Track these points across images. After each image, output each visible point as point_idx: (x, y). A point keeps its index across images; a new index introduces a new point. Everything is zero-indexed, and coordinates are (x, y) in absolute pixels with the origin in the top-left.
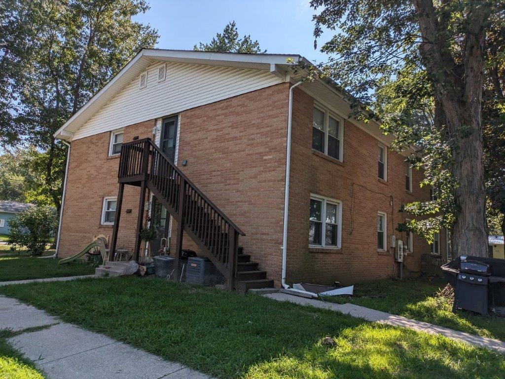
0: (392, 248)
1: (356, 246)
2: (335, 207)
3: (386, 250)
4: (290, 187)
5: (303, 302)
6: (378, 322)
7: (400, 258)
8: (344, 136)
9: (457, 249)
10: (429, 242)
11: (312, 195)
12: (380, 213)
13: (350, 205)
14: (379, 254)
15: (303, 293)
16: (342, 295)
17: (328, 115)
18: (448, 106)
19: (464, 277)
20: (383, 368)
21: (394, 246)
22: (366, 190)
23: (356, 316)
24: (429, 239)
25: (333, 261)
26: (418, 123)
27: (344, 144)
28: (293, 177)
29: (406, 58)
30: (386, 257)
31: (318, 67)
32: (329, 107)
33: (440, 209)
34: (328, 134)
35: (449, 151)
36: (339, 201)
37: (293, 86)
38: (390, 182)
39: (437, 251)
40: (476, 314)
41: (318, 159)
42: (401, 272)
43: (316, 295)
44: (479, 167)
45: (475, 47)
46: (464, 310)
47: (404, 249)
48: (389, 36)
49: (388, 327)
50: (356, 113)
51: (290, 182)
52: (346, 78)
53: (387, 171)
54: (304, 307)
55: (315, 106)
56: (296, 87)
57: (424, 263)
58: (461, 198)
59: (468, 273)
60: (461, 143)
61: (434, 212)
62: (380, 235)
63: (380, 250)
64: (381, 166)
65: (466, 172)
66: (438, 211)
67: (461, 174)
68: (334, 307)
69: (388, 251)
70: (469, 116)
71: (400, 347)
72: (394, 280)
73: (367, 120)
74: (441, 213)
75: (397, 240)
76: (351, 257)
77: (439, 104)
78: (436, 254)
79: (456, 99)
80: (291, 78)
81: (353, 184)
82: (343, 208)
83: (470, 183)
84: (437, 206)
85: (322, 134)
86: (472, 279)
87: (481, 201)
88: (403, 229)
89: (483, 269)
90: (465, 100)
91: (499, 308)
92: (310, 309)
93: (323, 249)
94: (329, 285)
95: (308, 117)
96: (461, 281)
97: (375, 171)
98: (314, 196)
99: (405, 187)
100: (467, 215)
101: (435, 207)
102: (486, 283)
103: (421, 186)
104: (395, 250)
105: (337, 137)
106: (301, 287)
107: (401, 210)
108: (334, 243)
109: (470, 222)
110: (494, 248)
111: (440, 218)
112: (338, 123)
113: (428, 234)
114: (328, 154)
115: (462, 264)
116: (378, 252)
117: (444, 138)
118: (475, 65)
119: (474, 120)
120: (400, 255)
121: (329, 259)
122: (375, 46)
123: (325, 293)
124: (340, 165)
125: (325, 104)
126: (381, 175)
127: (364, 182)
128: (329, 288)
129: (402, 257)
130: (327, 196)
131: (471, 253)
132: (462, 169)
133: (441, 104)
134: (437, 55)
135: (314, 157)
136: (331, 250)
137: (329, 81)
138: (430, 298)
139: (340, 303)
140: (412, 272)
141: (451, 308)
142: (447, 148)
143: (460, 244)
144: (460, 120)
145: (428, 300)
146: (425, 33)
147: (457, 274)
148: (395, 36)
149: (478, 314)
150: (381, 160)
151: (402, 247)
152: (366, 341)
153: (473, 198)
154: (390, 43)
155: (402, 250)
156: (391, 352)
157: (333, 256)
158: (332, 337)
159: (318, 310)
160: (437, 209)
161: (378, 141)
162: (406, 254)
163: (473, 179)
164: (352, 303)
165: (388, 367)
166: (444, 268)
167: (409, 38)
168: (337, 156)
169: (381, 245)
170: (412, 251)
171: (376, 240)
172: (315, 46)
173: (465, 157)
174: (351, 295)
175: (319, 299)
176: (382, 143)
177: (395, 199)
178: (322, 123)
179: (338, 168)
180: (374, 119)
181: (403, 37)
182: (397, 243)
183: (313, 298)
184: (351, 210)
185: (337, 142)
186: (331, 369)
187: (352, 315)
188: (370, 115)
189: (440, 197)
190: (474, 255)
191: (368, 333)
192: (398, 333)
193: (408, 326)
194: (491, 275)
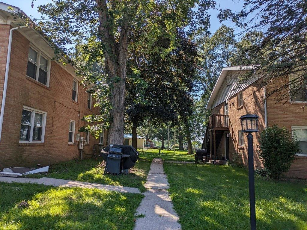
0: (77, 141)
1: (55, 141)
2: (41, 116)
3: (73, 142)
4: (6, 100)
5: (9, 180)
6: (61, 186)
7: (81, 147)
8: (51, 70)
9: (110, 141)
10: (97, 138)
11: (24, 107)
12: (72, 121)
13: (52, 115)
14: (69, 145)
15: (11, 174)
16: (40, 173)
17: (40, 55)
18: (111, 64)
19: (110, 156)
20: (57, 213)
21: (78, 140)
22: (63, 106)
23: (47, 184)
24: (97, 136)
25: (37, 151)
26: (98, 70)
27: (50, 76)
28: (9, 93)
29: (91, 31)
30: (73, 147)
31: (33, 20)
32: (41, 49)
33: (103, 119)
34: (39, 67)
35: (109, 88)
36: (44, 112)
37: (13, 29)
38: (79, 103)
39: (102, 143)
40: (114, 174)
41: (30, 83)
42: (81, 155)
43: (21, 175)
44: (123, 99)
45: (125, 36)
46: (109, 173)
47: (84, 142)
48: (82, 15)
49: (66, 188)
50: (58, 57)
51: (6, 96)
52: (55, 33)
53: (78, 96)
54: (10, 184)
55: (30, 46)
56: (15, 30)
57: (94, 149)
58: (113, 114)
59: (112, 153)
60: (115, 85)
61: (100, 121)
62: (71, 134)
63: (70, 143)
64: (74, 93)
65: (116, 101)
66: (102, 120)
67: (114, 101)
68: (33, 181)
69: (74, 143)
70: (120, 72)
71: (71, 199)
72: (76, 160)
73: (64, 64)
74: (104, 122)
75: (80, 137)
76: (51, 148)
77: (106, 62)
78: (101, 144)
79: (114, 61)
80: (11, 22)
81: (55, 102)
82: (47, 117)
83: (118, 106)
84: (102, 118)
85: (35, 67)
86: (114, 156)
87: (122, 116)
88: (82, 130)
89: (119, 151)
90: (118, 62)
91: (124, 170)
92: (15, 185)
93: (31, 144)
94: (33, 167)
95: (24, 53)
96: (109, 158)
97: (70, 95)
98: (26, 108)
99: (87, 106)
100: (115, 123)
101: (101, 118)
102: (120, 158)
103: (95, 107)
104: (78, 142)
105: (46, 70)
106: (11, 170)
107: (83, 119)
108: (39, 139)
109: (117, 127)
110: (129, 140)
111: (103, 124)
112: (47, 61)
113: (96, 133)
114: (39, 81)
115: (110, 149)
116: (68, 144)
117: (108, 81)
118: (124, 45)
119: (122, 74)
120: (82, 145)
121: (35, 150)
122: (72, 19)
123: (28, 173)
124: (46, 88)
125: (38, 47)
126: (74, 98)
127: (62, 101)
128: (32, 169)
129: (82, 146)
130: (36, 108)
131: (116, 143)
132: (115, 99)
133: (107, 63)
134: (106, 34)
135: (28, 82)
136: (36, 144)
137: (41, 33)
138: (93, 169)
139: (38, 178)
140: (88, 155)
141: (103, 172)
142: (108, 87)
143: (111, 138)
144: (116, 73)
145: (93, 170)
146: (101, 21)
147: (108, 154)
148: (85, 16)
149: (116, 174)
150: (75, 89)
151: (83, 141)
152: (50, 200)
153: (119, 114)
154: (82, 20)
155: (83, 142)
156: (65, 203)
157: (37, 147)
158: (27, 201)
159: (22, 184)
160: (102, 119)
161: (73, 77)
162: (85, 145)
163: (119, 105)
164: (47, 177)
165: (61, 212)
166: (102, 151)
167: (93, 20)
168: (45, 83)
169: (70, 140)
170: (88, 143)
171: (67, 137)
172: (32, 6)
173: (116, 93)
174: (47, 172)
175: (23, 177)
176: (75, 79)
177: (81, 113)
178: (36, 60)
179: (45, 90)
180: (71, 63)
181: (90, 19)
182: (80, 139)
183: (19, 177)
184: (53, 118)
185: (46, 74)
186: (21, 222)
187: (45, 184)
188: (69, 60)
189: (103, 113)
190: (117, 144)
191: (53, 193)
192: (72, 191)
193: (78, 186)
194: (123, 154)
